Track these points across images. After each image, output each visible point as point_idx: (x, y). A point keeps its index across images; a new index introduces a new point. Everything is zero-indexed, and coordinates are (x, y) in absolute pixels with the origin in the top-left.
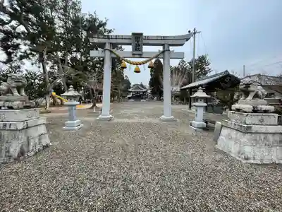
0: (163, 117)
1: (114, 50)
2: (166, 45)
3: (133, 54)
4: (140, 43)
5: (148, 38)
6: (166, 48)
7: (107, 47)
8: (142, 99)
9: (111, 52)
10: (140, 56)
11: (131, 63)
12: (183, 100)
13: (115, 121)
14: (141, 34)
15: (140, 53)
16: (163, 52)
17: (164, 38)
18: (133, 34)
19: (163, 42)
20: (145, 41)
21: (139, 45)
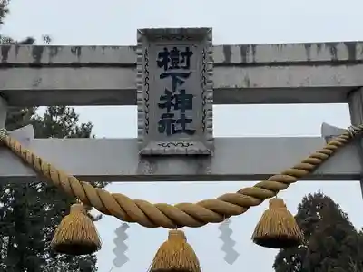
4: (191, 85)
5: (246, 57)
10: (199, 165)
11: (127, 216)
14: (200, 36)
15: (196, 147)
18: (148, 36)
20: (222, 78)
21: (185, 101)
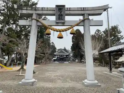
0: (86, 81)
1: (40, 20)
2: (86, 15)
3: (57, 23)
4: (62, 13)
5: (70, 9)
6: (86, 17)
7: (34, 17)
8: (65, 61)
9: (37, 21)
10: (63, 24)
11: (54, 30)
12: (102, 63)
13: (38, 85)
14: (64, 6)
15: (63, 21)
16: (83, 21)
17: (84, 9)
18: (57, 6)
19: (82, 12)
21: (62, 15)
